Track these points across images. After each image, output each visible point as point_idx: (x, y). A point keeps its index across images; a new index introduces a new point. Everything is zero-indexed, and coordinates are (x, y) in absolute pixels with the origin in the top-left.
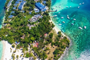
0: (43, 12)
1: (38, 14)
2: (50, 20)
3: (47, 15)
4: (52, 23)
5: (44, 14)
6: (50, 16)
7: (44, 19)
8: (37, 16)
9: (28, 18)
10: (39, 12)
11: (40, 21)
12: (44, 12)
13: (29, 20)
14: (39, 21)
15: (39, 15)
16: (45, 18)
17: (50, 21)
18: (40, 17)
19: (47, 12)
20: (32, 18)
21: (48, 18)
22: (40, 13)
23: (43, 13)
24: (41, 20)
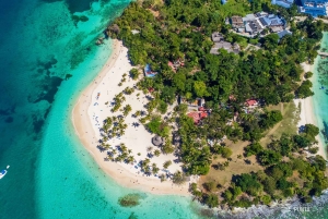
0: (304, 15)
1: (279, 15)
2: (311, 63)
3: (310, 36)
4: (308, 75)
5: (300, 26)
6: (318, 47)
7: (290, 44)
8: (271, 19)
9: (233, 9)
10: (288, 10)
11: (267, 44)
12: (310, 18)
13: (230, 21)
14: (262, 41)
15: (279, 20)
16: (297, 45)
17: (306, 67)
18: (275, 29)
19: (319, 23)
20: (244, 19)
21: (308, 48)
22: (291, 14)
23: (303, 19)
24: (272, 41)
